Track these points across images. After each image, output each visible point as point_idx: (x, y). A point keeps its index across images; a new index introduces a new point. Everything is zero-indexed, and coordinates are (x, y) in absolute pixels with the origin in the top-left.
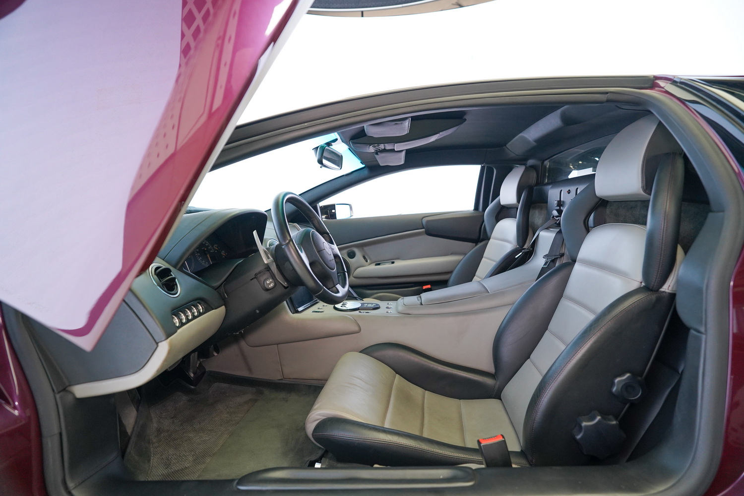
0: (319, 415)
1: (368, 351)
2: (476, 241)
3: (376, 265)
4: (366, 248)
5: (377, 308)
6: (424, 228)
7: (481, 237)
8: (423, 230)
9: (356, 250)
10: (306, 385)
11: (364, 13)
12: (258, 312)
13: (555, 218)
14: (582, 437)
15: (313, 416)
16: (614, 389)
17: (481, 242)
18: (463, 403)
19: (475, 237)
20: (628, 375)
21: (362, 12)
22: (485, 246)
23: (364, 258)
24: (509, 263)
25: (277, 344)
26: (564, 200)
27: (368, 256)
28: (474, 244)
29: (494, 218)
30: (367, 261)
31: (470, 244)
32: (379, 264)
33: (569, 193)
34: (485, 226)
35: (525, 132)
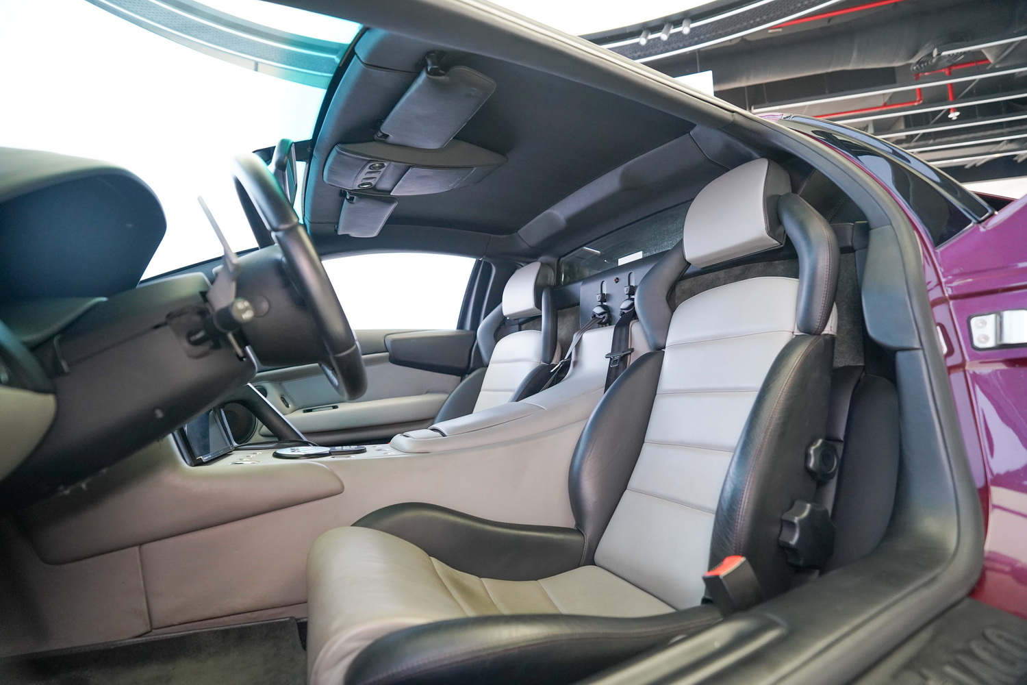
0: (355, 638)
1: (370, 521)
2: (462, 373)
3: (305, 412)
4: (286, 384)
5: (363, 451)
6: (387, 351)
7: (471, 365)
8: (387, 354)
9: (268, 386)
10: (215, 632)
11: (260, 66)
12: (159, 414)
13: (597, 316)
14: (800, 539)
15: (334, 648)
16: (811, 464)
17: (469, 374)
18: (543, 583)
19: (463, 365)
20: (820, 441)
21: (257, 64)
22: (483, 375)
23: (284, 400)
24: (538, 382)
25: (141, 544)
26: (609, 292)
27: (289, 397)
28: (459, 378)
29: (493, 336)
30: (288, 406)
31: (454, 377)
32: (310, 411)
33: (617, 282)
34: (477, 346)
35: (556, 206)
